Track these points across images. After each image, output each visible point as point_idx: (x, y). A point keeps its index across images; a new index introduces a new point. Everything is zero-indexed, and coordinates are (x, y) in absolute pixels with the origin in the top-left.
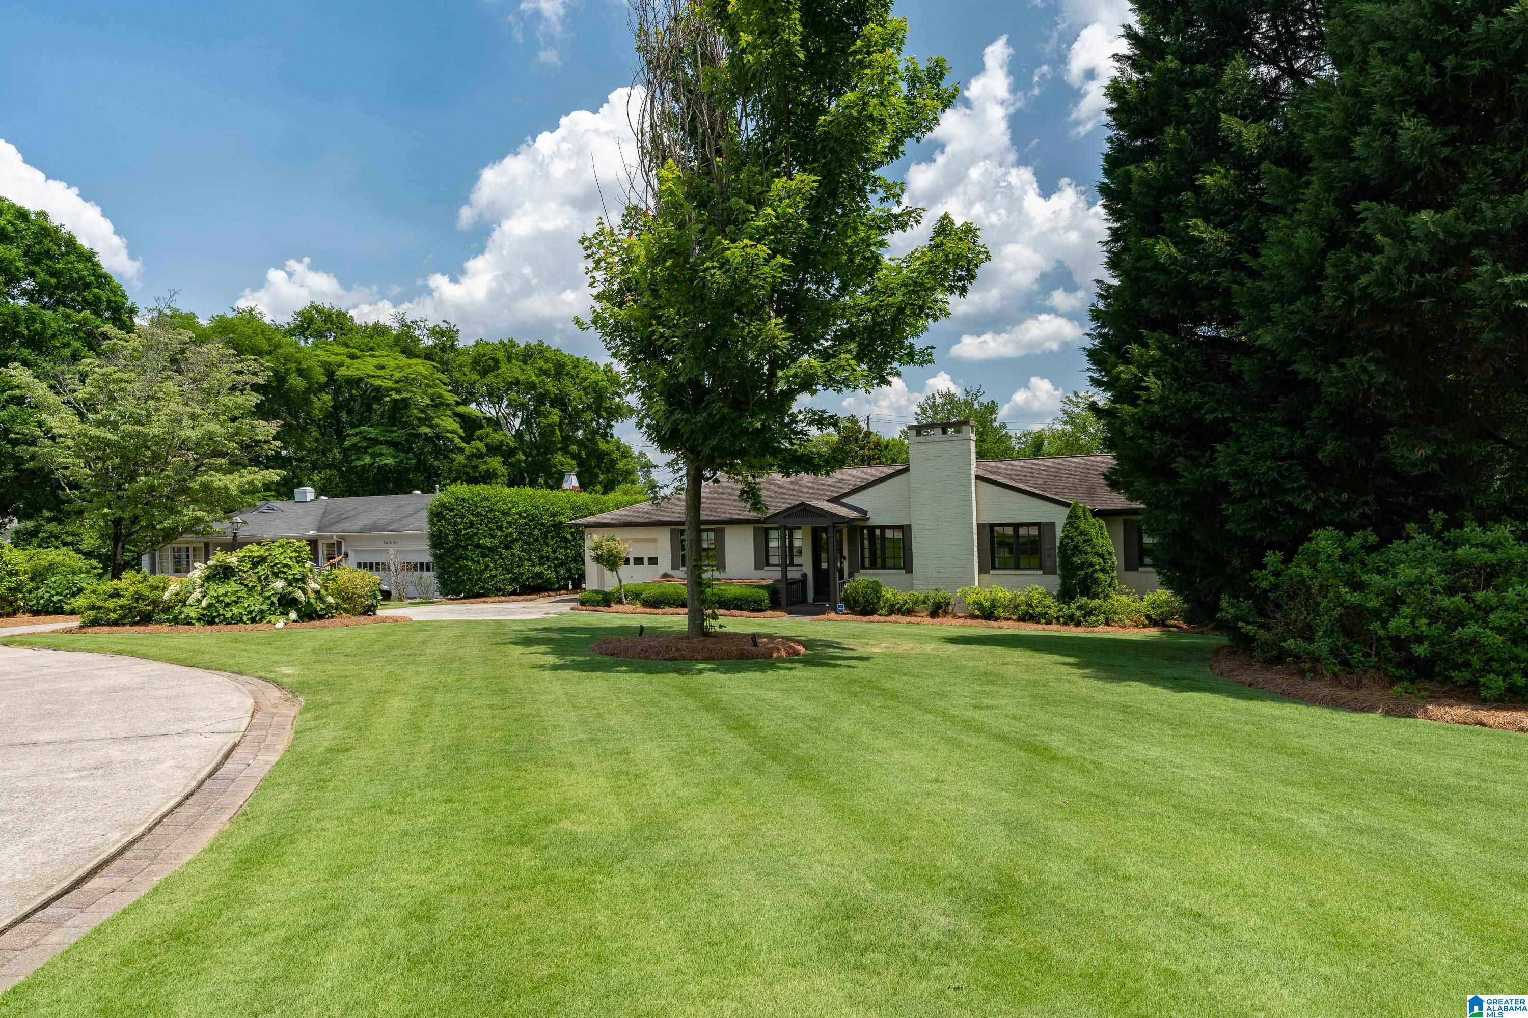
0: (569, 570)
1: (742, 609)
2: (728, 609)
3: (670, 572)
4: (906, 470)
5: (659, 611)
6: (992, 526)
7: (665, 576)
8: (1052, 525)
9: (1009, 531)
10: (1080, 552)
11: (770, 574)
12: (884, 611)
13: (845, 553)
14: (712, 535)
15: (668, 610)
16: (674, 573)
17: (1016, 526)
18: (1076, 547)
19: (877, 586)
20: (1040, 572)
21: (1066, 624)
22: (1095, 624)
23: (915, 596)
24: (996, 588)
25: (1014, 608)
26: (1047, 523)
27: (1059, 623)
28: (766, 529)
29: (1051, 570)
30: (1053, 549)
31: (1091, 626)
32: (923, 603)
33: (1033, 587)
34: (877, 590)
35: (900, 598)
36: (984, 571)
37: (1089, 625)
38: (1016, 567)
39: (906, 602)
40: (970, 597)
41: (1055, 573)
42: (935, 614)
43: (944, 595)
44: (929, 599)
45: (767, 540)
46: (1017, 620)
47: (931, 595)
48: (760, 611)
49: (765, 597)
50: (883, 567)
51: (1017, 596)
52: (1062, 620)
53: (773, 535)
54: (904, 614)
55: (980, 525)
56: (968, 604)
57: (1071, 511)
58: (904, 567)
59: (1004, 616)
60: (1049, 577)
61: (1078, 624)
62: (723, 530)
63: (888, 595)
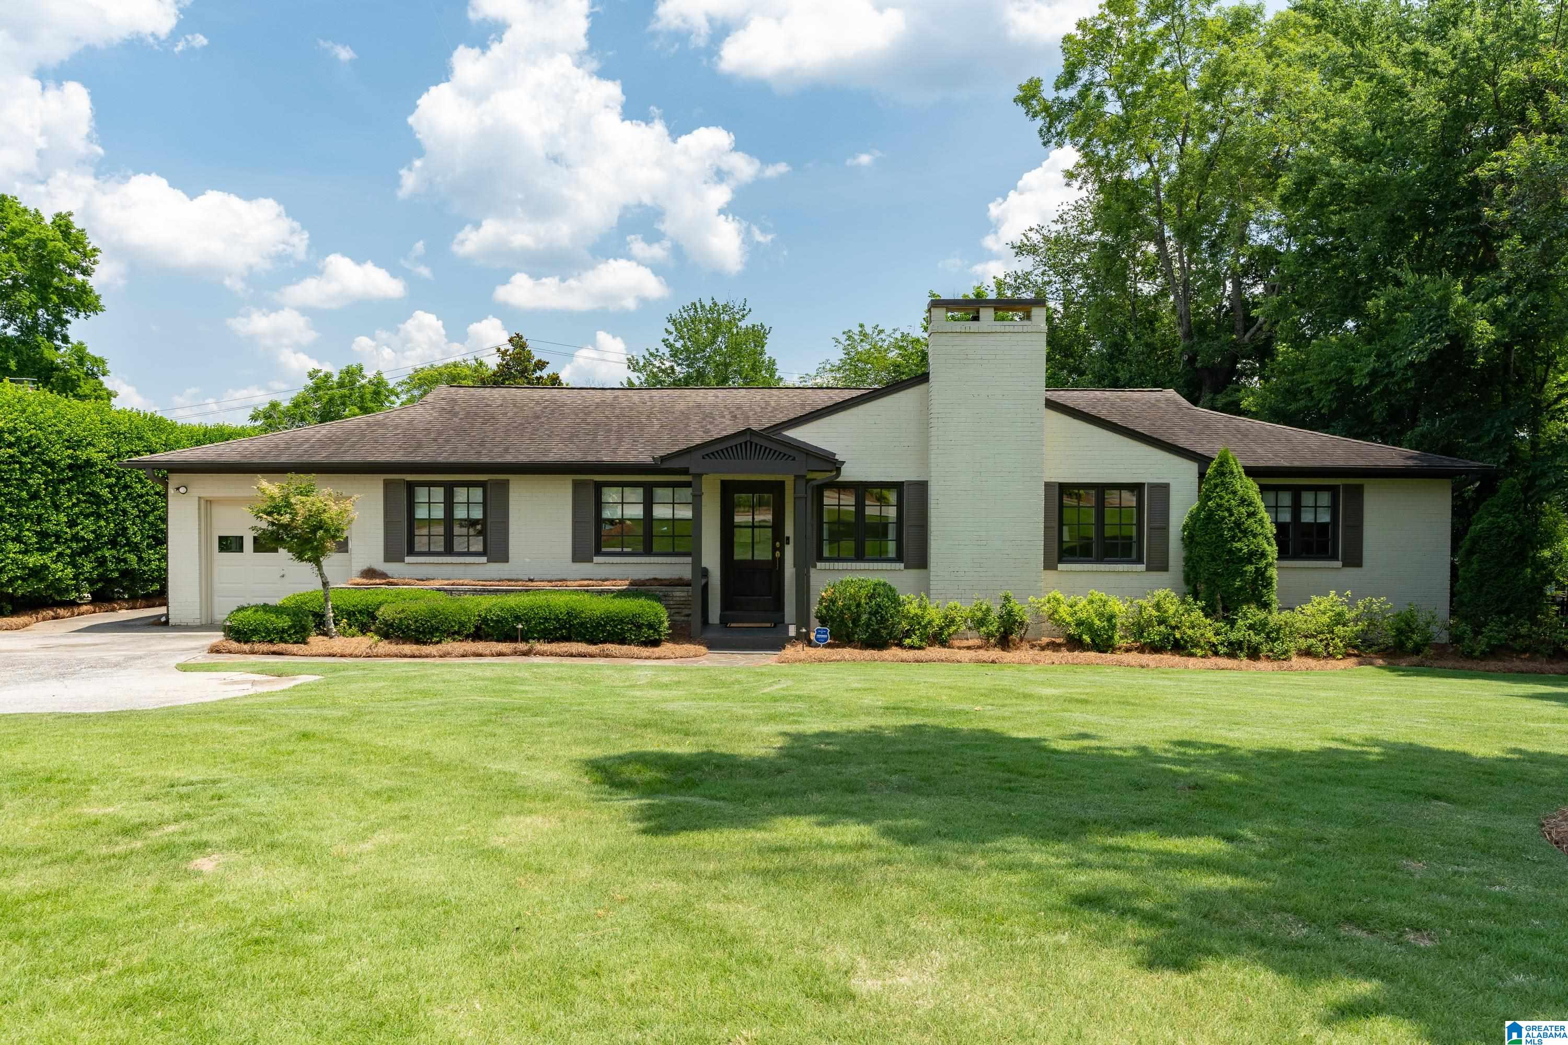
0: (102, 562)
1: (623, 642)
2: (592, 642)
3: (379, 564)
4: (924, 378)
6: (1063, 487)
7: (370, 573)
8: (1165, 488)
9: (1090, 496)
10: (1245, 532)
12: (915, 640)
13: (789, 530)
14: (477, 494)
15: (448, 645)
16: (392, 569)
17: (1101, 489)
18: (1238, 524)
19: (891, 594)
20: (1142, 567)
21: (1232, 655)
22: (1284, 656)
23: (963, 608)
24: (1098, 595)
25: (1139, 629)
26: (1153, 486)
27: (1216, 654)
28: (599, 487)
29: (1159, 564)
30: (1165, 529)
31: (1277, 658)
32: (981, 622)
33: (1160, 593)
34: (896, 602)
35: (934, 615)
36: (1049, 565)
37: (1274, 657)
38: (1099, 560)
39: (952, 621)
40: (1064, 611)
41: (1164, 568)
42: (1005, 641)
43: (1016, 606)
44: (994, 615)
45: (599, 505)
46: (1141, 650)
47: (996, 610)
48: (656, 643)
49: (664, 615)
50: (860, 556)
51: (1141, 609)
52: (1222, 650)
53: (611, 495)
54: (944, 644)
55: (1048, 485)
56: (1060, 623)
57: (1221, 464)
58: (899, 558)
59: (1123, 643)
60: (1156, 576)
61: (1254, 654)
62: (505, 485)
63: (913, 609)
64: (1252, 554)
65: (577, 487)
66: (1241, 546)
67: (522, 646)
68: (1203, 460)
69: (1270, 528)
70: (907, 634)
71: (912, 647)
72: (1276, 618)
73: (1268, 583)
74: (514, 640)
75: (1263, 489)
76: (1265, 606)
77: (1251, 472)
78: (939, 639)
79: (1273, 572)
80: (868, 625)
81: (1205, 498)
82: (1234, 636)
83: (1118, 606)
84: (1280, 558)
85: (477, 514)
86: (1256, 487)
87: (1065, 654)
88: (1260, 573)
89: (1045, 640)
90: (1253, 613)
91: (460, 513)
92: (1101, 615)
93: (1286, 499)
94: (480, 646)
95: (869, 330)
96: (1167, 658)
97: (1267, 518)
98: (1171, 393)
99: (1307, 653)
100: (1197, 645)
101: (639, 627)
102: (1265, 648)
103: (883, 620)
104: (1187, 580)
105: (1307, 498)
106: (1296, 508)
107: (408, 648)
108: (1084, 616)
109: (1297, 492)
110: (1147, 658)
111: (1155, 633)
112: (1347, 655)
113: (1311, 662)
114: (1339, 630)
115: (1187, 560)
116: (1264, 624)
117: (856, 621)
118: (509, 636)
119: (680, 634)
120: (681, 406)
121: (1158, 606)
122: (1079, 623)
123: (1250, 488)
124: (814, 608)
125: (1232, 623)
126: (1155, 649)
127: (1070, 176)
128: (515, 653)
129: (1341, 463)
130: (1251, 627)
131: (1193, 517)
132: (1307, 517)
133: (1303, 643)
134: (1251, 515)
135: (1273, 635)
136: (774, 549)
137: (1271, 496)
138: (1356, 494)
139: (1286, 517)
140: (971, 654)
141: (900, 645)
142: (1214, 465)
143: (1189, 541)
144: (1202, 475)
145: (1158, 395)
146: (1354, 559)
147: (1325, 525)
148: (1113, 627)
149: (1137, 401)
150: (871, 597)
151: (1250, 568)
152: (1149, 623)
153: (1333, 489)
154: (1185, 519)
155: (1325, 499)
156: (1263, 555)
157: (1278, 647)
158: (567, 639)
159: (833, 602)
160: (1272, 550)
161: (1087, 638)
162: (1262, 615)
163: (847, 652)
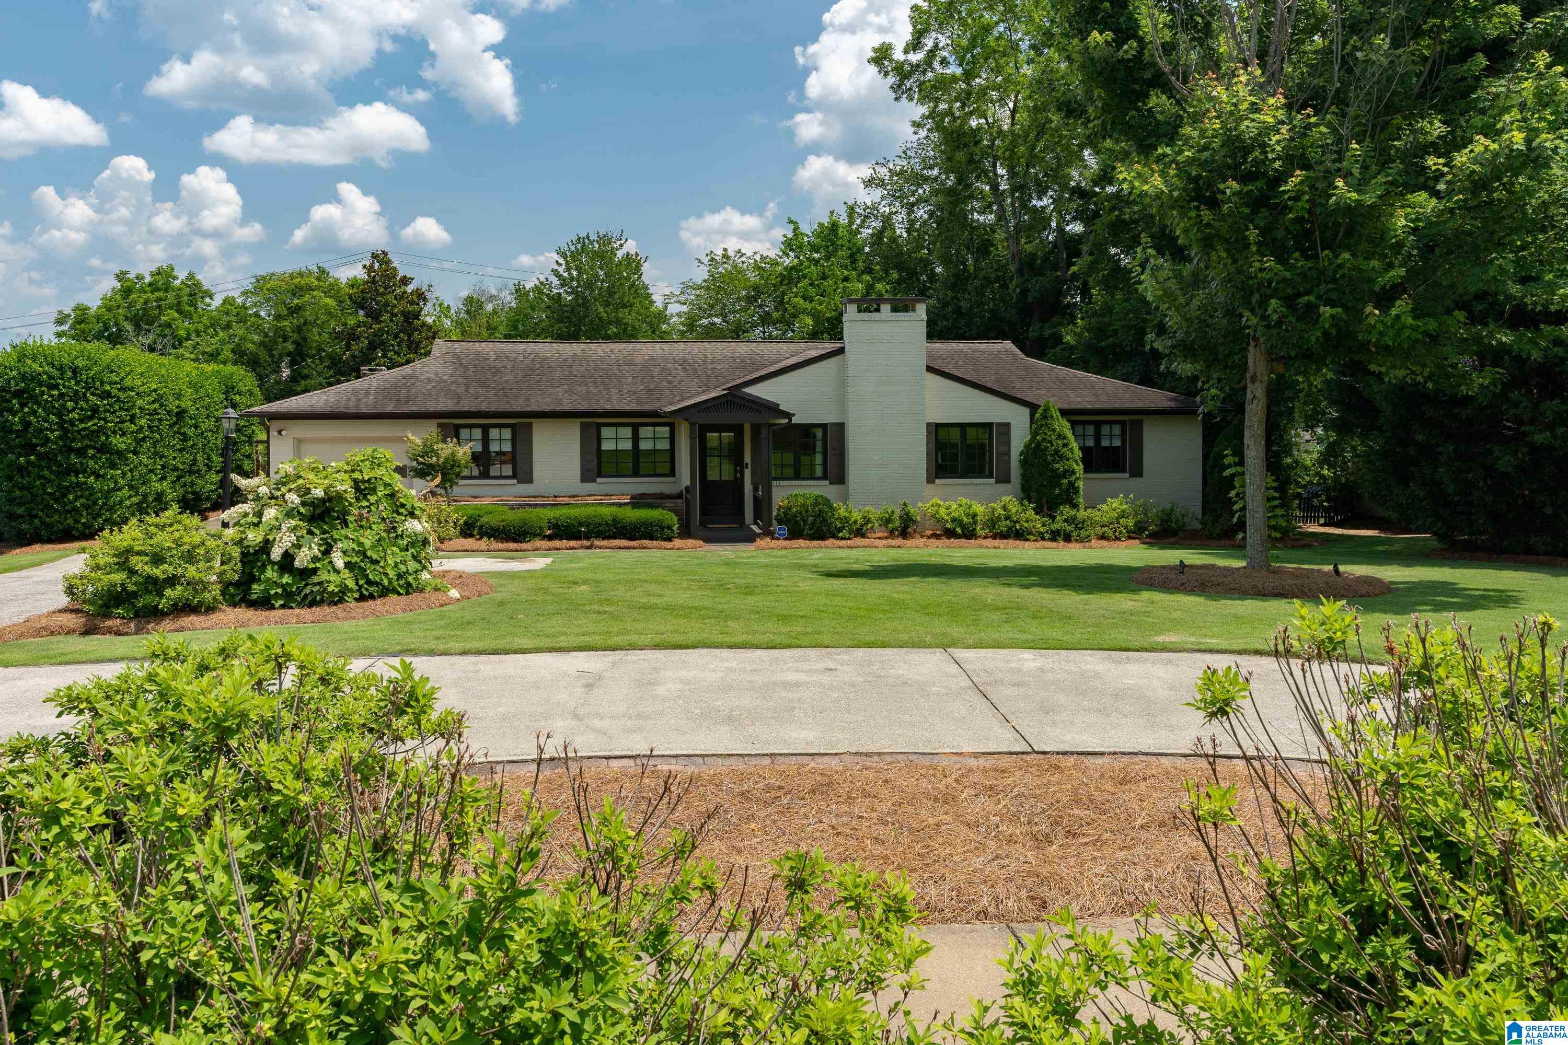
1: (652, 538)
2: (631, 539)
4: (841, 351)
5: (524, 546)
6: (938, 426)
8: (1007, 426)
9: (956, 434)
10: (1061, 457)
11: (625, 488)
12: (845, 533)
13: (748, 459)
14: (507, 433)
15: (538, 543)
17: (963, 427)
18: (1056, 452)
19: (827, 502)
20: (993, 481)
21: (1053, 539)
22: (1087, 539)
23: (875, 513)
24: (964, 501)
25: (992, 523)
26: (999, 425)
27: (1043, 539)
28: (599, 426)
29: (1004, 479)
30: (1008, 454)
31: (1082, 541)
32: (889, 521)
33: (1006, 499)
34: (831, 507)
35: (856, 516)
36: (930, 481)
37: (1080, 540)
38: (963, 476)
39: (869, 521)
40: (943, 512)
41: (1008, 481)
42: (904, 534)
43: (912, 510)
44: (896, 516)
45: (599, 440)
46: (994, 537)
47: (898, 512)
48: (669, 539)
49: (675, 519)
50: (797, 476)
51: (993, 509)
52: (1047, 536)
53: (606, 432)
54: (863, 536)
55: (928, 425)
56: (939, 520)
57: (1045, 411)
58: (825, 477)
59: (982, 533)
60: (1002, 487)
61: (1068, 538)
62: (530, 425)
63: (842, 512)
64: (1066, 471)
65: (584, 427)
66: (1060, 467)
67: (586, 543)
68: (1033, 407)
69: (1078, 454)
70: (840, 530)
71: (843, 539)
72: (1082, 514)
73: (1077, 491)
74: (579, 538)
75: (1073, 424)
76: (1075, 506)
77: (1064, 413)
78: (860, 533)
79: (1080, 484)
80: (814, 522)
81: (1034, 434)
82: (1054, 527)
83: (979, 508)
84: (1086, 471)
85: (507, 447)
86: (1068, 425)
87: (944, 541)
88: (1071, 484)
89: (929, 532)
90: (1067, 511)
91: (494, 447)
92: (967, 515)
93: (1090, 430)
94: (556, 543)
95: (731, 253)
96: (1011, 542)
97: (1075, 445)
98: (1008, 344)
99: (1103, 537)
100: (1030, 533)
101: (662, 528)
102: (1074, 534)
103: (825, 520)
104: (1023, 489)
105: (1105, 430)
106: (1098, 437)
107: (512, 545)
108: (956, 515)
109: (1098, 425)
110: (997, 542)
111: (1003, 526)
112: (1130, 538)
113: (1104, 543)
114: (1123, 521)
115: (1024, 476)
116: (1074, 518)
117: (805, 522)
118: (576, 536)
119: (686, 532)
120: (639, 359)
121: (1004, 508)
122: (954, 520)
123: (1063, 425)
124: (775, 513)
125: (1053, 518)
126: (1003, 536)
127: (917, 125)
128: (582, 547)
129: (1127, 405)
130: (1066, 521)
131: (1027, 446)
132: (1105, 443)
133: (1100, 531)
134: (1065, 445)
135: (1080, 525)
136: (736, 472)
137: (1080, 429)
138: (1138, 427)
139: (1090, 443)
140: (883, 542)
141: (834, 536)
142: (1040, 411)
143: (1025, 463)
144: (1032, 416)
145: (999, 346)
146: (1137, 472)
147: (1116, 449)
148: (975, 522)
149: (983, 352)
150: (816, 504)
151: (1065, 481)
152: (999, 518)
153: (1123, 424)
154: (1021, 447)
155: (1117, 430)
156: (1073, 472)
157: (1083, 533)
158: (614, 537)
159: (789, 509)
160: (1079, 468)
161: (959, 530)
162: (1073, 512)
163: (801, 542)
